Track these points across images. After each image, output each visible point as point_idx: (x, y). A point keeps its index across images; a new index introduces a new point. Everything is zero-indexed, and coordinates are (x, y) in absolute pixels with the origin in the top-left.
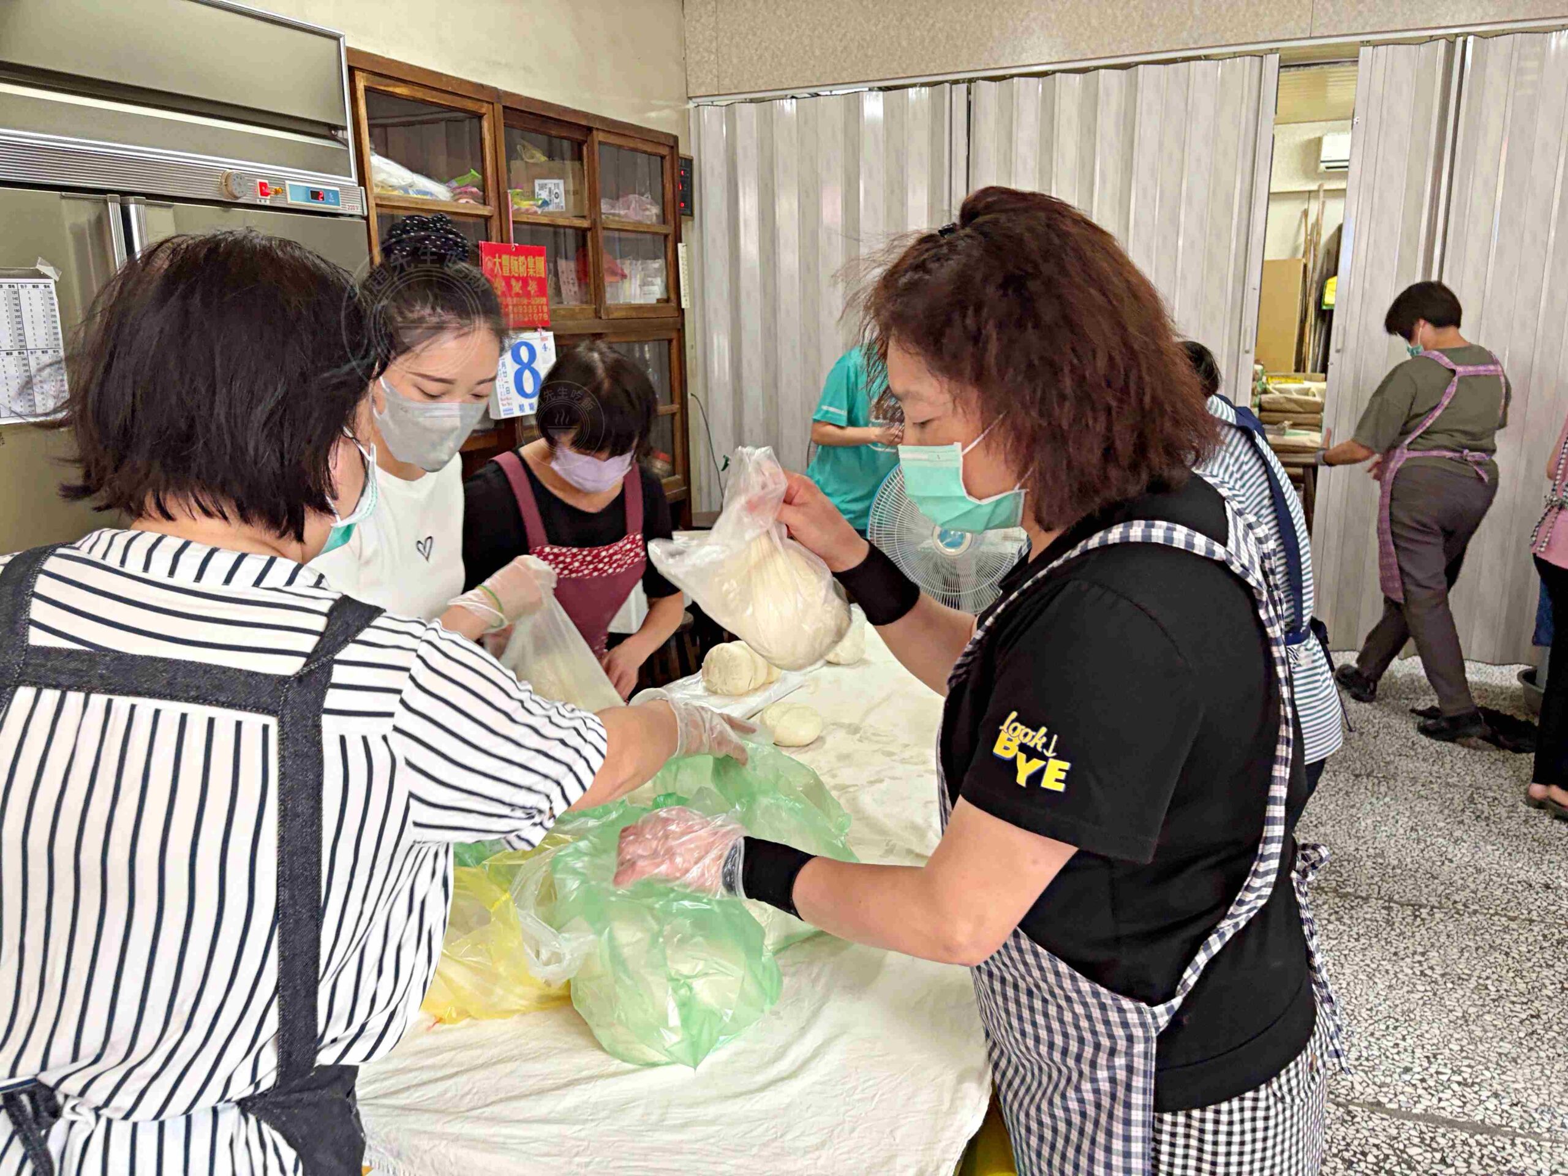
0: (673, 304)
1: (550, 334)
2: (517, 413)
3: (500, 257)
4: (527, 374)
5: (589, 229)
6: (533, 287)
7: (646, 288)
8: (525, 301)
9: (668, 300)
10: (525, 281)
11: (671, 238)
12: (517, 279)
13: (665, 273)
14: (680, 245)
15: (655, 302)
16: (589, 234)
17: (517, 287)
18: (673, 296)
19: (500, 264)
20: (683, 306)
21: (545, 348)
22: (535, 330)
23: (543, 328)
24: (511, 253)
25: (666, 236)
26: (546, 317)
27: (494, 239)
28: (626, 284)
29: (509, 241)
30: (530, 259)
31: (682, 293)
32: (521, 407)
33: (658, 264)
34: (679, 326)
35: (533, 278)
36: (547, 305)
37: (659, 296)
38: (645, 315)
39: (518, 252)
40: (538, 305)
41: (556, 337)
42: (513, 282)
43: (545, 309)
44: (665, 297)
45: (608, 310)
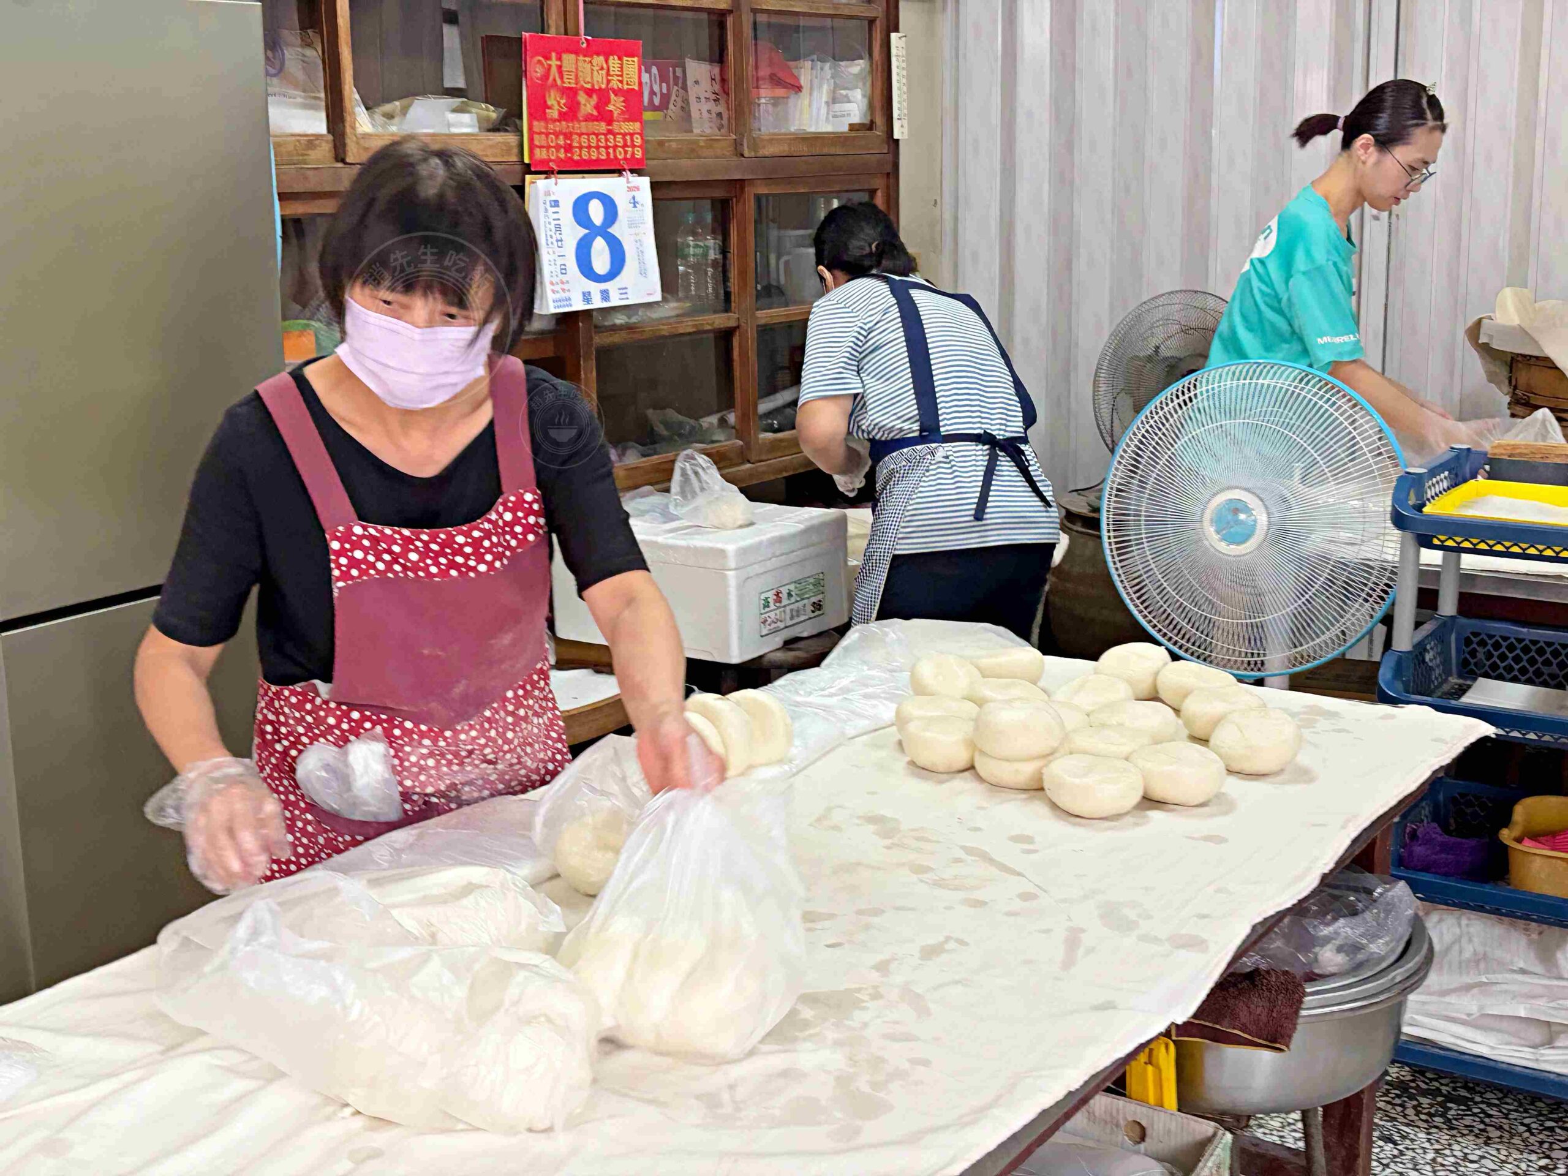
0: (879, 132)
1: (644, 182)
2: (578, 305)
3: (559, 59)
4: (599, 244)
5: (730, 12)
6: (616, 105)
7: (837, 107)
8: (602, 127)
9: (871, 126)
10: (602, 96)
11: (878, 26)
12: (589, 92)
13: (869, 84)
14: (894, 36)
15: (846, 129)
16: (730, 21)
17: (587, 105)
18: (879, 121)
19: (560, 68)
20: (896, 137)
21: (635, 203)
22: (619, 172)
23: (632, 171)
24: (577, 52)
25: (872, 22)
26: (639, 154)
27: (553, 30)
28: (804, 99)
29: (577, 34)
30: (614, 61)
31: (896, 113)
32: (587, 297)
33: (858, 67)
34: (889, 168)
35: (617, 92)
36: (641, 134)
37: (856, 119)
38: (825, 151)
39: (590, 52)
40: (624, 135)
41: (654, 186)
42: (582, 97)
43: (638, 140)
44: (867, 121)
45: (755, 144)
